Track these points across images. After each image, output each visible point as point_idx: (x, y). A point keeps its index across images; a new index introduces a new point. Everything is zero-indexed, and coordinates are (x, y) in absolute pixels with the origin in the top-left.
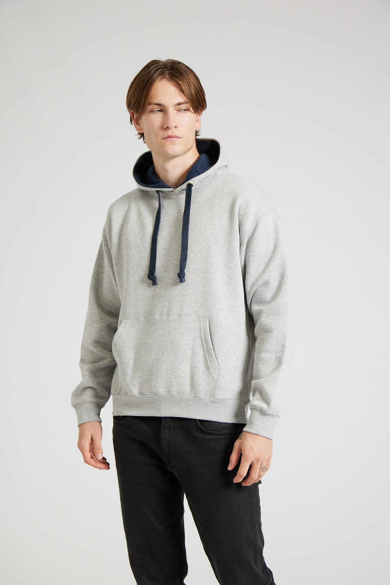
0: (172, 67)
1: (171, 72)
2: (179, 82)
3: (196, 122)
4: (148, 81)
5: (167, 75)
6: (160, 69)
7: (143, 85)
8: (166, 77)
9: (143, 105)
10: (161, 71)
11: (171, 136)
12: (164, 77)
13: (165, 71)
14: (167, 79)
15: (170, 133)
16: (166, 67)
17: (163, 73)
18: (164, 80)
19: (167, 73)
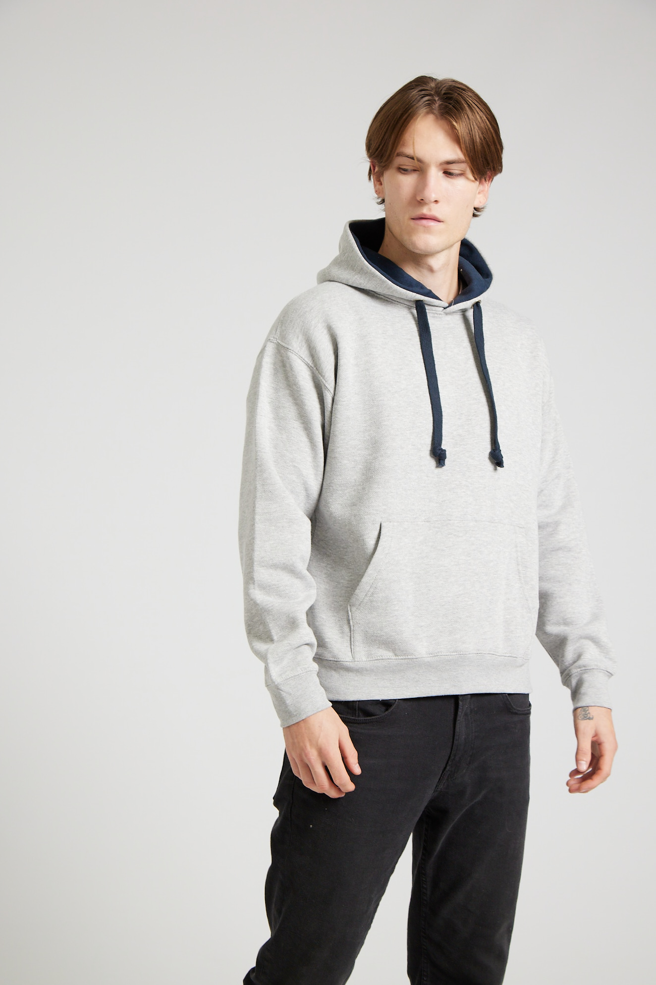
0: (449, 95)
1: (445, 104)
2: (455, 123)
3: (479, 193)
4: (402, 115)
5: (436, 108)
6: (427, 95)
7: (394, 120)
8: (435, 111)
9: (389, 155)
10: (427, 101)
11: (427, 217)
12: (431, 111)
13: (435, 100)
14: (437, 118)
15: (425, 211)
16: (438, 93)
17: (430, 104)
18: (431, 117)
19: (437, 105)
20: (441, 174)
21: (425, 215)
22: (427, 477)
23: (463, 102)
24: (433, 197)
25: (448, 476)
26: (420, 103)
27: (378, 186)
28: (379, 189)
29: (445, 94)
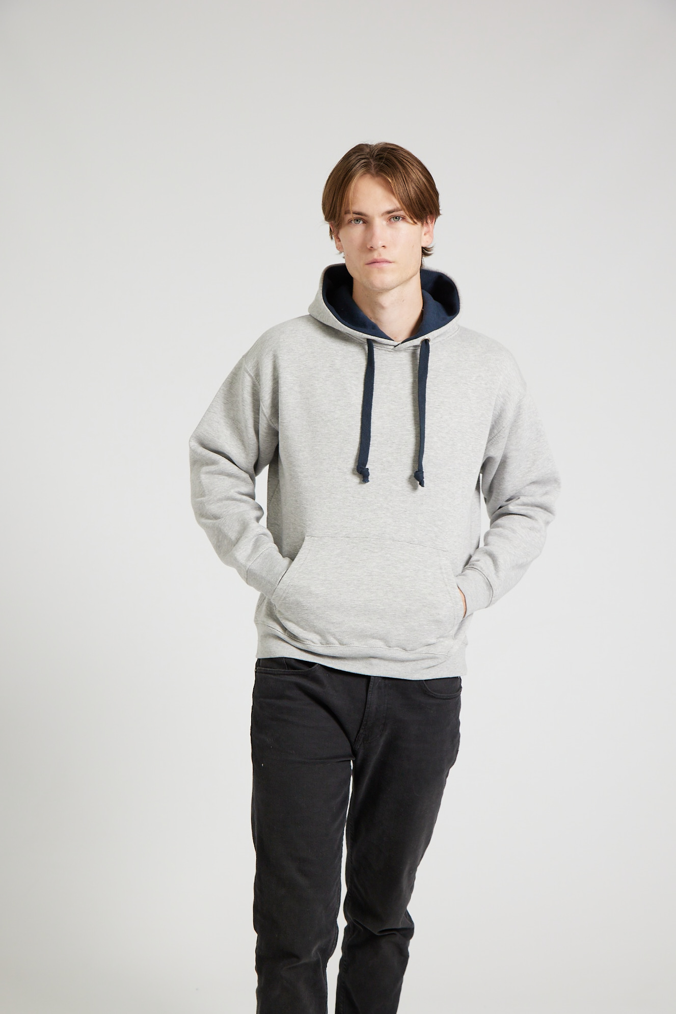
0: (381, 155)
1: (379, 163)
2: (389, 179)
5: (373, 168)
6: (364, 159)
8: (371, 171)
10: (364, 163)
11: (378, 261)
12: (368, 171)
13: (370, 162)
14: (372, 175)
15: (375, 255)
16: (372, 156)
17: (367, 166)
18: (368, 176)
19: (372, 165)
21: (376, 259)
22: (353, 497)
23: (395, 160)
24: (380, 243)
25: (372, 498)
26: (357, 165)
29: (377, 155)
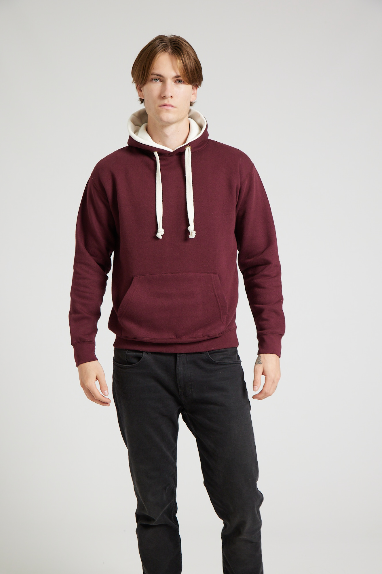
20: (173, 83)
27: (140, 93)
28: (141, 94)
